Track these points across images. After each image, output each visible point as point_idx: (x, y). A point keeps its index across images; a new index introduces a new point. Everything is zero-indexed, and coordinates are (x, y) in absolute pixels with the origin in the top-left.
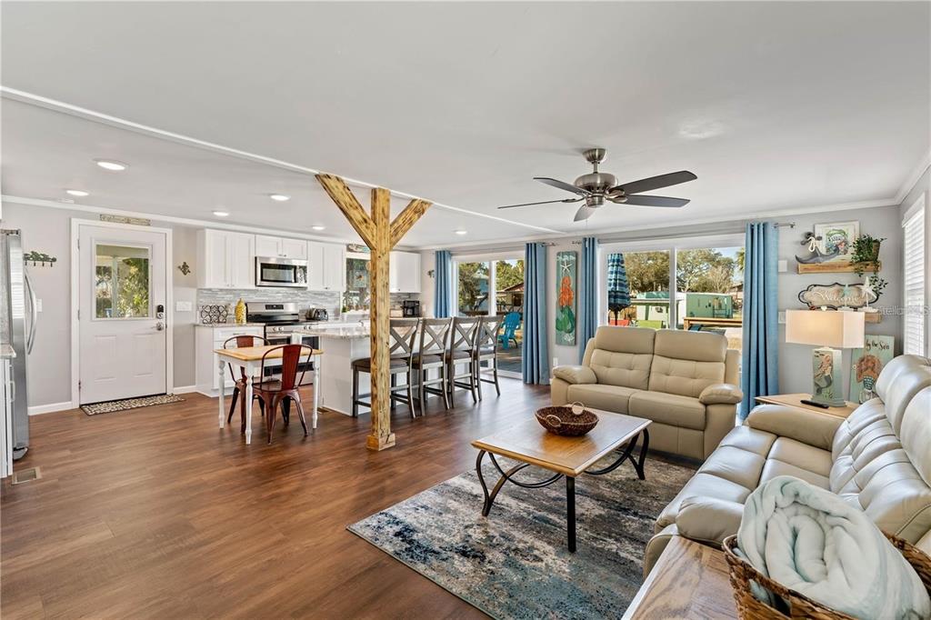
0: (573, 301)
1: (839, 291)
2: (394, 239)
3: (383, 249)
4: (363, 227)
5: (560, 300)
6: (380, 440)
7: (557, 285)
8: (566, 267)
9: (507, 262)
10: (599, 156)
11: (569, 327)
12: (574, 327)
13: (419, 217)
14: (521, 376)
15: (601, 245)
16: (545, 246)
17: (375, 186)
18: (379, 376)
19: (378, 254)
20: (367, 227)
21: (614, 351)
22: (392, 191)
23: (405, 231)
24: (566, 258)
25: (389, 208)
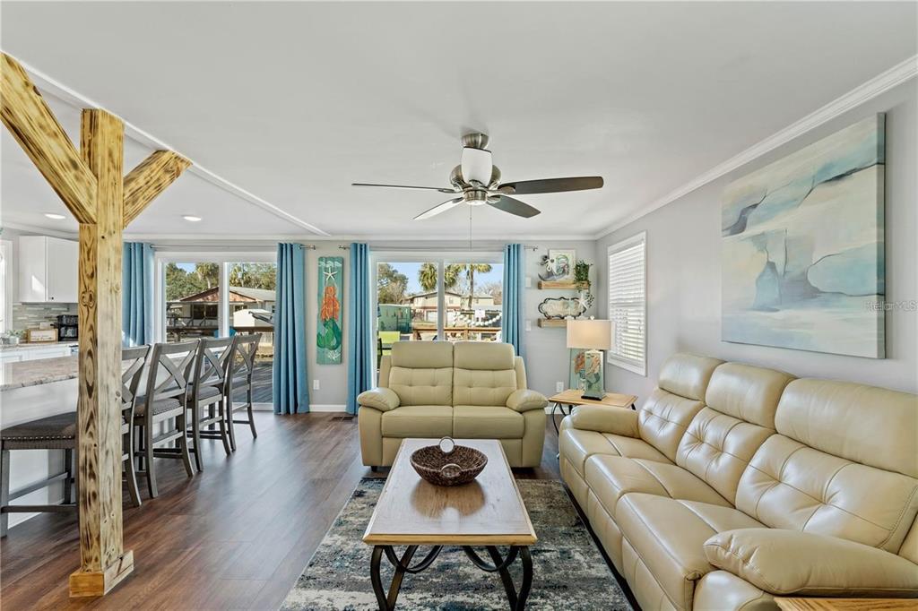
0: (339, 314)
1: (564, 304)
2: (130, 209)
3: (111, 222)
4: (69, 176)
5: (322, 313)
6: (106, 575)
7: (319, 295)
8: (330, 275)
9: (179, 266)
10: (482, 144)
11: (334, 342)
12: (340, 343)
13: (172, 180)
14: (272, 406)
15: (372, 252)
16: (303, 247)
17: (95, 105)
18: (101, 456)
19: (100, 232)
20: (77, 178)
21: (413, 368)
22: (127, 123)
23: (150, 199)
24: (330, 264)
25: (121, 152)
